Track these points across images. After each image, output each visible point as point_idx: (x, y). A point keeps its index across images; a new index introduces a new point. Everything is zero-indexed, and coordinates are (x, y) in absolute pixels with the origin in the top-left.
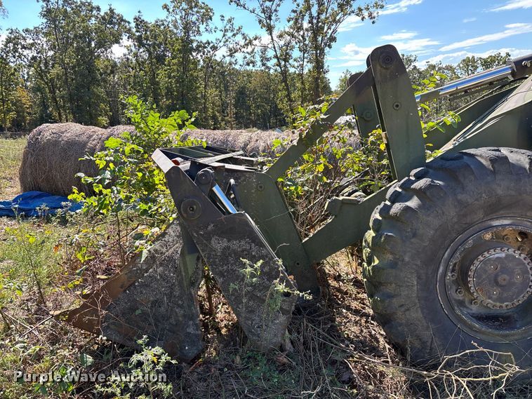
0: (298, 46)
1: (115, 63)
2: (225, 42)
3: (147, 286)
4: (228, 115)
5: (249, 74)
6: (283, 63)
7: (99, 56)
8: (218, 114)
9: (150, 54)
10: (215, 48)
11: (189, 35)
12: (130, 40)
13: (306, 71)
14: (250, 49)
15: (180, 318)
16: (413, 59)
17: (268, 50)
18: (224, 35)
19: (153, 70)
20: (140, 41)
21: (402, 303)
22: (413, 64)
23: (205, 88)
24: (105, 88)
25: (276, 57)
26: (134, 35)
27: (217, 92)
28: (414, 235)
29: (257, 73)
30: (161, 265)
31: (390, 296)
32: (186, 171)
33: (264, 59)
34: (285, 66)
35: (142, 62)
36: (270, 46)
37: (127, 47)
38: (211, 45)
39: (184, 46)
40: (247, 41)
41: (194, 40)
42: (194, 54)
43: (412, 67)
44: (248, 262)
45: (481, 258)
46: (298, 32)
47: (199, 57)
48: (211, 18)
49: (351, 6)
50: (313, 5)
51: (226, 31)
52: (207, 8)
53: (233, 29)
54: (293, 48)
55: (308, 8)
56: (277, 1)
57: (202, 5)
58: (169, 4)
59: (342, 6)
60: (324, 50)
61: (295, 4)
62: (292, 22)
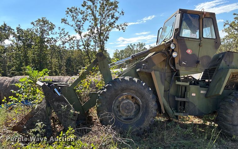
0: (93, 40)
2: (60, 39)
3: (36, 117)
4: (62, 70)
5: (72, 52)
6: (87, 47)
8: (57, 70)
9: (24, 43)
10: (55, 41)
11: (43, 35)
12: (14, 37)
13: (97, 51)
14: (72, 41)
16: (144, 44)
17: (80, 42)
18: (60, 36)
19: (25, 51)
20: (19, 38)
22: (144, 47)
23: (51, 59)
25: (83, 45)
26: (16, 35)
27: (57, 60)
28: (105, 98)
29: (76, 51)
32: (47, 85)
33: (78, 46)
34: (88, 49)
35: (20, 47)
36: (80, 40)
37: (12, 41)
38: (54, 39)
39: (41, 40)
40: (70, 38)
41: (46, 38)
42: (46, 43)
44: (63, 106)
45: (122, 103)
46: (93, 34)
47: (48, 45)
48: (54, 29)
49: (114, 25)
50: (98, 24)
51: (61, 34)
52: (52, 24)
53: (64, 33)
54: (91, 41)
55: (96, 25)
56: (83, 22)
57: (50, 23)
58: (34, 22)
59: (110, 25)
60: (104, 42)
61: (91, 23)
62: (89, 31)
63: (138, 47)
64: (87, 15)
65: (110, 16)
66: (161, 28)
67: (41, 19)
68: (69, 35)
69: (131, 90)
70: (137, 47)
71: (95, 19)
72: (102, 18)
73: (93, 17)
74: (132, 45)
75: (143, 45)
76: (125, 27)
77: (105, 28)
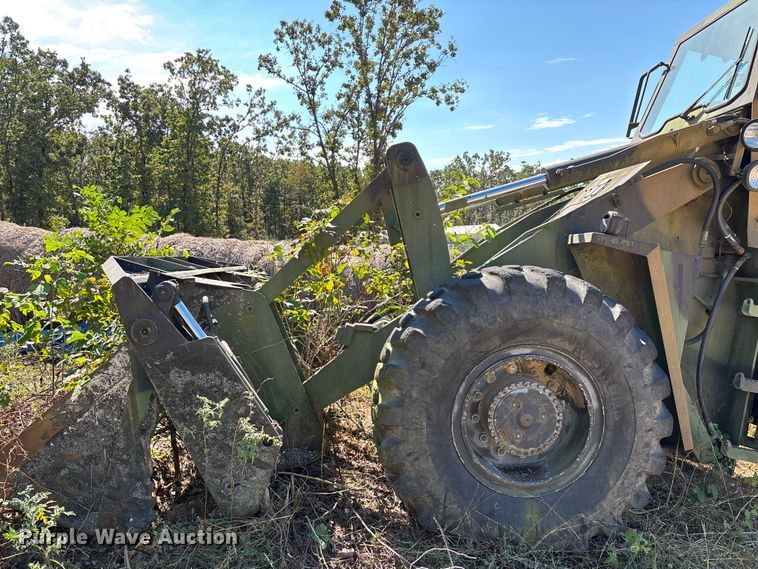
0: (351, 131)
1: (85, 139)
2: (250, 121)
3: (79, 435)
5: (285, 166)
6: (330, 153)
7: (60, 128)
9: (139, 129)
10: (235, 128)
11: (198, 107)
12: (110, 108)
13: (362, 166)
14: (286, 132)
15: (125, 479)
16: (505, 157)
17: (310, 134)
18: (249, 112)
20: (125, 111)
21: (410, 451)
22: (504, 164)
23: (220, 181)
24: (67, 173)
27: (237, 188)
28: (423, 366)
29: (296, 165)
30: (101, 406)
31: (397, 443)
32: (142, 285)
33: (305, 147)
34: (333, 157)
35: (127, 140)
36: (312, 129)
37: (105, 117)
38: (231, 123)
39: (191, 122)
40: (281, 121)
41: (205, 116)
42: (205, 133)
43: (503, 167)
44: (207, 400)
45: (501, 394)
46: (352, 113)
47: (212, 138)
48: (231, 88)
49: (423, 86)
50: (371, 80)
51: (253, 105)
52: (227, 74)
53: (263, 104)
54: (343, 134)
55: (365, 83)
56: (324, 70)
57: (221, 70)
58: (174, 63)
59: (410, 84)
60: (385, 139)
61: (349, 76)
62: (343, 100)
63: (488, 165)
64: (340, 49)
65: (413, 55)
66: (662, 64)
67: (195, 55)
68: (277, 112)
70: (484, 163)
71: (364, 65)
72: (385, 61)
73: (356, 58)
74: (470, 155)
75: (502, 160)
76: (456, 95)
77: (392, 94)
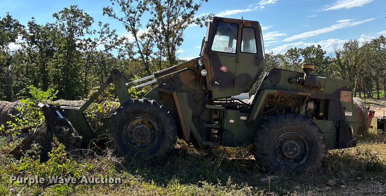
0: (156, 44)
2: (102, 41)
5: (125, 63)
6: (145, 56)
9: (41, 50)
11: (73, 36)
12: (24, 39)
17: (134, 47)
18: (101, 36)
19: (43, 62)
20: (32, 40)
23: (86, 75)
25: (140, 52)
26: (28, 35)
30: (40, 135)
33: (131, 54)
34: (147, 58)
35: (34, 56)
36: (135, 44)
37: (21, 44)
39: (69, 44)
40: (118, 41)
46: (156, 34)
48: (90, 24)
49: (192, 18)
50: (164, 17)
51: (103, 33)
52: (88, 17)
53: (109, 32)
54: (152, 45)
55: (161, 19)
56: (139, 13)
57: (84, 15)
58: (58, 14)
59: (185, 18)
60: (174, 47)
61: (153, 14)
62: (150, 28)
64: (147, 1)
65: (185, 3)
67: (70, 9)
68: (116, 36)
69: (145, 113)
72: (170, 7)
77: (177, 23)
